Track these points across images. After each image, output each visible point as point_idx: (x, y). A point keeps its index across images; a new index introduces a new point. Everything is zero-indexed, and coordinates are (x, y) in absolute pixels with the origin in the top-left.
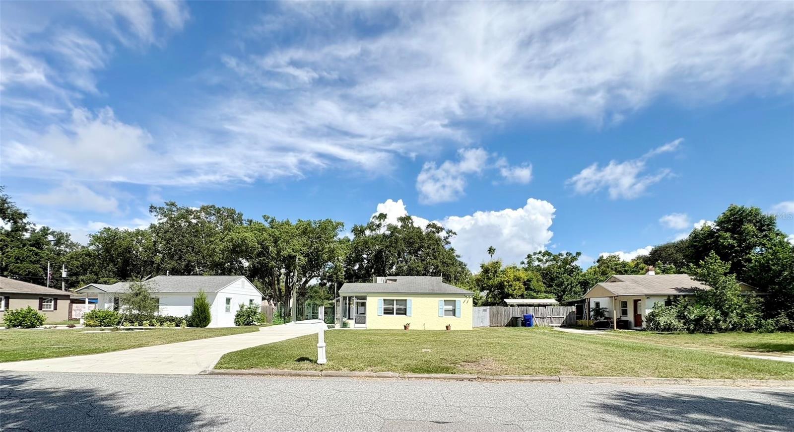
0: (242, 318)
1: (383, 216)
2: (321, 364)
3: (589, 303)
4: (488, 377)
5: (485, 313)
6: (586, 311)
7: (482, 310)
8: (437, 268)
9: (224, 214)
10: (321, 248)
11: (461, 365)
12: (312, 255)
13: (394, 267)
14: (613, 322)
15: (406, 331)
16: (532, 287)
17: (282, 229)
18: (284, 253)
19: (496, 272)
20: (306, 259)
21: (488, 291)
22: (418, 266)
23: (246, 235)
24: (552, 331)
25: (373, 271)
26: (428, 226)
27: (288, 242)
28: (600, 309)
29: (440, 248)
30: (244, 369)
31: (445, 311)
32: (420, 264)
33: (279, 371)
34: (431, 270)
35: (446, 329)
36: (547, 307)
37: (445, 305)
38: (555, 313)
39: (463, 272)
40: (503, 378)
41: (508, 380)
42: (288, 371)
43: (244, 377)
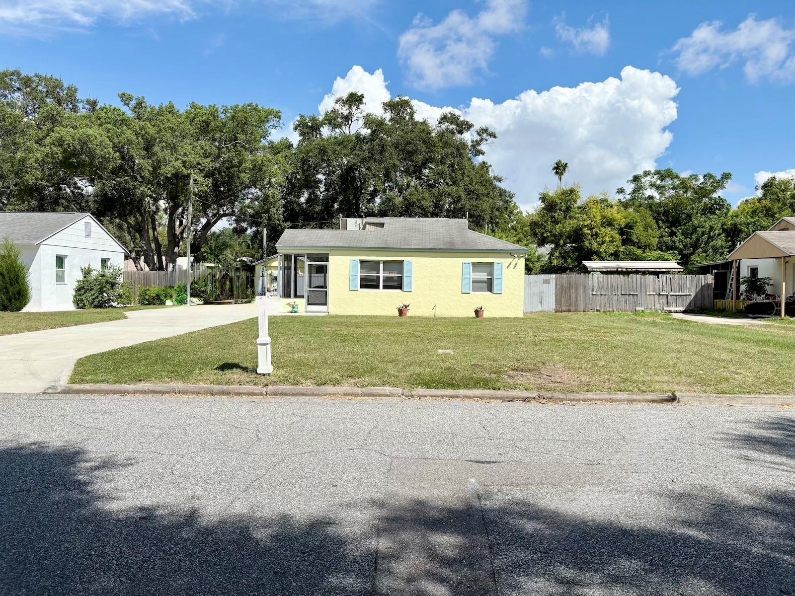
0: (88, 294)
1: (355, 99)
2: (264, 375)
3: (739, 268)
4: (556, 395)
5: (548, 285)
6: (731, 282)
7: (541, 281)
8: (458, 201)
9: (40, 88)
10: (236, 161)
11: (509, 376)
12: (220, 174)
13: (378, 200)
14: (778, 304)
15: (403, 319)
16: (634, 239)
17: (161, 121)
18: (167, 170)
19: (568, 209)
20: (210, 181)
21: (553, 246)
22: (423, 198)
23: (90, 132)
24: (669, 319)
25: (336, 206)
26: (442, 119)
27: (173, 148)
28: (758, 280)
29: (466, 162)
30: (125, 382)
31: (473, 282)
32: (427, 195)
33: (191, 386)
34: (447, 206)
35: (474, 315)
36: (660, 275)
37: (474, 271)
38: (675, 287)
39: (507, 208)
40: (581, 397)
41: (591, 400)
42: (206, 385)
43: (128, 397)
